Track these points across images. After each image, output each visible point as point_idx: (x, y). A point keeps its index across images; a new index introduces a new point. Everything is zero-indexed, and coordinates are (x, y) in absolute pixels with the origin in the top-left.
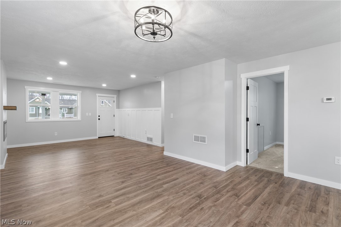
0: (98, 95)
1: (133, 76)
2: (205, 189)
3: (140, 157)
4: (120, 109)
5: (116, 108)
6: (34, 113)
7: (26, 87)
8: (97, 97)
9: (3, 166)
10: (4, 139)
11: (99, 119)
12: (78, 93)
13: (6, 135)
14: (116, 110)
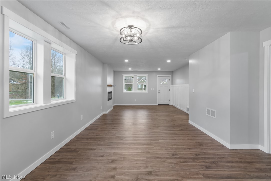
0: (158, 76)
1: (169, 61)
2: (186, 152)
3: (168, 121)
4: (173, 85)
5: (171, 85)
6: (141, 88)
7: (123, 74)
8: (158, 77)
9: (107, 112)
10: (108, 100)
11: (159, 92)
12: (146, 76)
13: (111, 99)
14: (171, 86)
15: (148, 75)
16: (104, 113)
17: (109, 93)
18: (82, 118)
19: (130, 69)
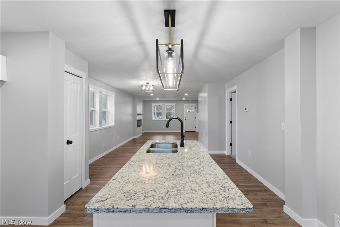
4: (199, 113)
9: (137, 137)
10: (138, 127)
11: (186, 120)
12: (174, 104)
13: (141, 126)
14: (196, 113)
15: (175, 103)
16: (135, 137)
17: (138, 121)
18: (118, 138)
19: (158, 99)
